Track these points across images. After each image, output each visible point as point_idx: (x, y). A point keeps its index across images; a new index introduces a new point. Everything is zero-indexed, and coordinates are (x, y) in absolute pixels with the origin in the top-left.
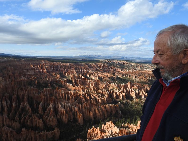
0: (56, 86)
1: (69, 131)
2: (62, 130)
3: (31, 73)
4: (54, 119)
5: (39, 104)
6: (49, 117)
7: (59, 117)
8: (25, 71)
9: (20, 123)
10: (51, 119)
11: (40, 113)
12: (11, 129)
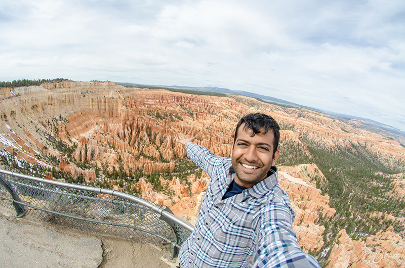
0: (176, 118)
1: (184, 166)
2: (177, 164)
3: (151, 103)
4: (171, 152)
5: (156, 135)
6: (165, 150)
7: (175, 150)
8: (145, 100)
9: (138, 151)
10: (167, 152)
11: (157, 144)
12: (131, 155)
